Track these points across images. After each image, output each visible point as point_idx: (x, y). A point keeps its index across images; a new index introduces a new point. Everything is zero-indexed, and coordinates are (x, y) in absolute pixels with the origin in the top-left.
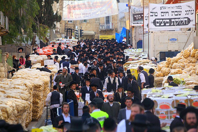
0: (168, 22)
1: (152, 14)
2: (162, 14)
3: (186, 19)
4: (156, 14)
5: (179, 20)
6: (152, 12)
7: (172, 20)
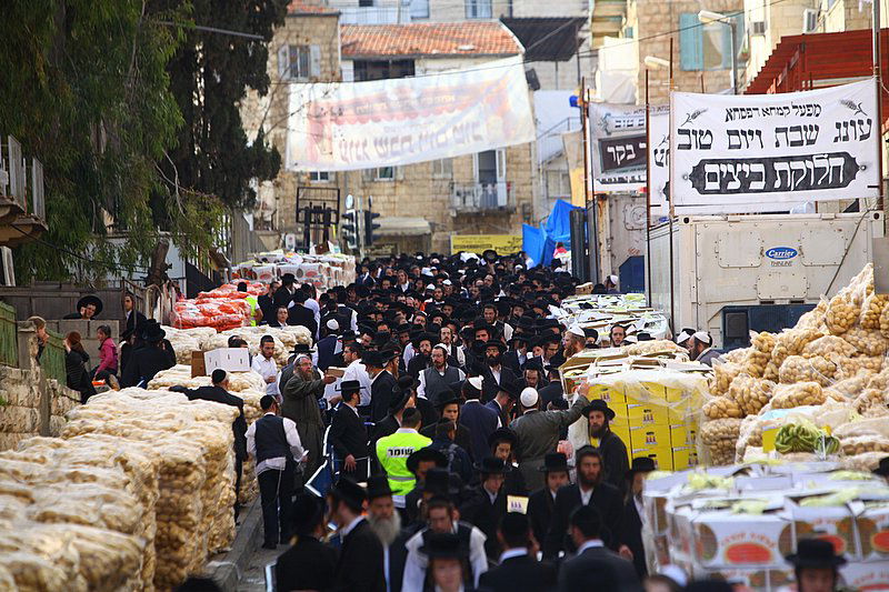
0: (758, 176)
1: (685, 139)
2: (735, 140)
3: (840, 162)
4: (706, 140)
5: (809, 164)
6: (686, 132)
7: (779, 167)
